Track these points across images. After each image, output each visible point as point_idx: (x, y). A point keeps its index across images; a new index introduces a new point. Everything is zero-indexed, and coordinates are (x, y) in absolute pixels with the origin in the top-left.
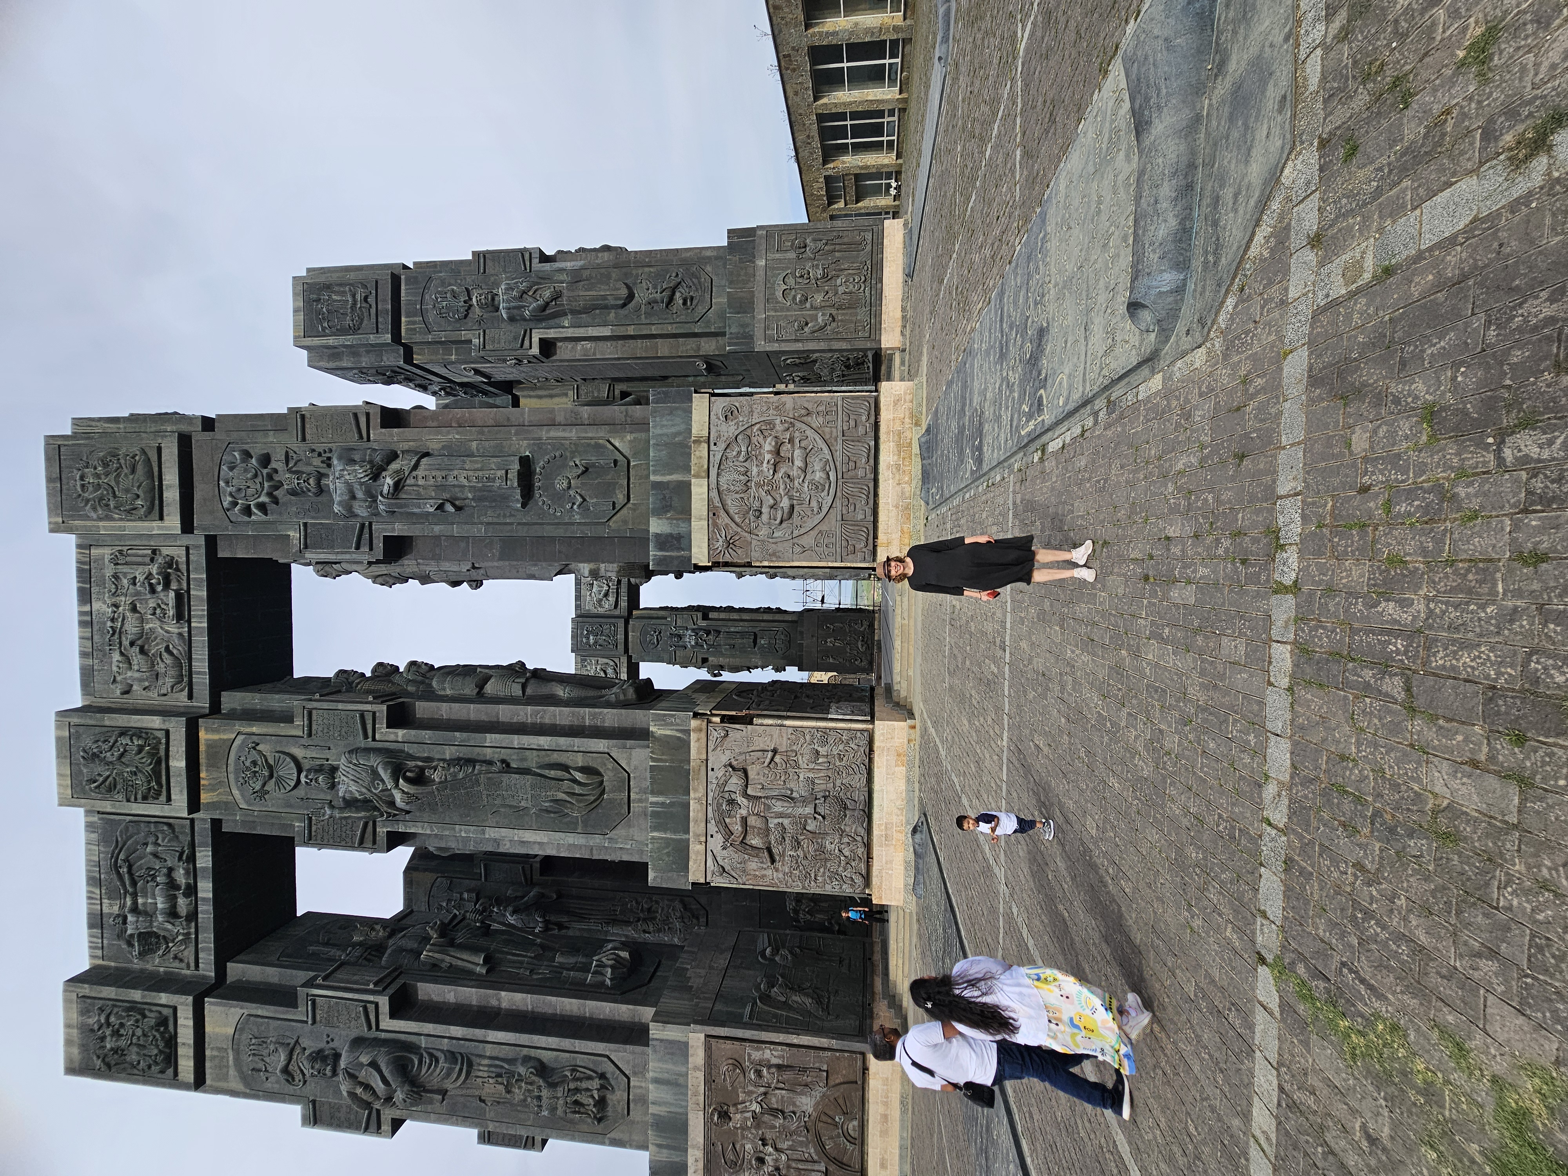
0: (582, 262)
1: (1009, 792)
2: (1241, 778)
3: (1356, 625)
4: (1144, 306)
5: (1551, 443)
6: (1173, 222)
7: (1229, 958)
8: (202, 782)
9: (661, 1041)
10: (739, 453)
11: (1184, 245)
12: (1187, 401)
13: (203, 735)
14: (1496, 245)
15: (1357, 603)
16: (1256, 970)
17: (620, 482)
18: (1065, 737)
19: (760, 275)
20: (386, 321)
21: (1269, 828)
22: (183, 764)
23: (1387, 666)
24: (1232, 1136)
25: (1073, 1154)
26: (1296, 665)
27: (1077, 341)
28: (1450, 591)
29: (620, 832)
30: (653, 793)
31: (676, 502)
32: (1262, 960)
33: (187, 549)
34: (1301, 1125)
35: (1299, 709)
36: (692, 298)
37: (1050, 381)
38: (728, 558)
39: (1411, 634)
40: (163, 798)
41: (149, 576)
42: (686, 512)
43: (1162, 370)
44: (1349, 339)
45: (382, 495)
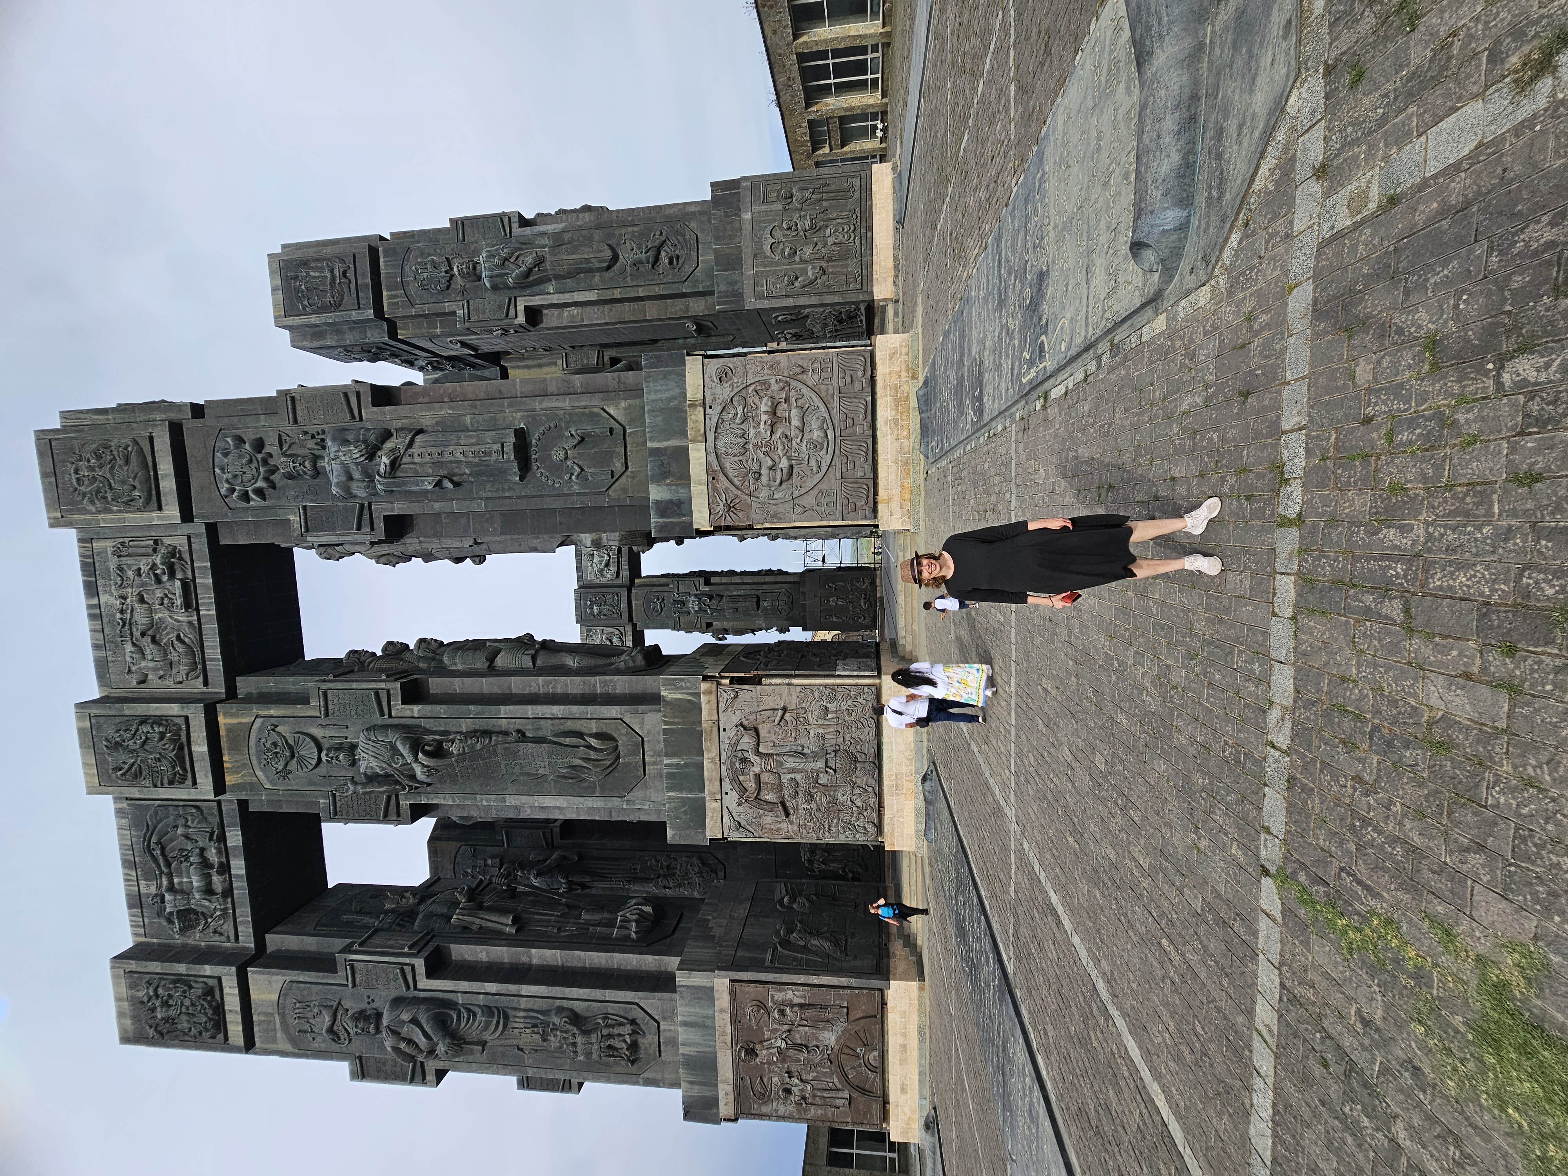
0: (563, 225)
1: (1017, 735)
2: (1247, 706)
3: (1358, 553)
4: (1148, 246)
5: (1548, 366)
6: (1176, 158)
7: (1235, 873)
8: (226, 765)
9: (688, 987)
10: (736, 415)
11: (1187, 181)
12: (1191, 340)
13: (222, 720)
14: (1499, 170)
15: (1359, 531)
16: (1260, 882)
17: (617, 450)
18: (1073, 679)
19: (747, 228)
20: (367, 296)
21: (1272, 751)
22: (205, 748)
23: (1387, 590)
24: (1236, 1032)
25: (1087, 1064)
26: (1299, 595)
27: (1078, 284)
28: (1448, 515)
29: (637, 794)
30: (667, 755)
31: (674, 468)
32: (1266, 872)
33: (189, 538)
34: (1301, 1016)
35: (1303, 637)
36: (678, 257)
37: (1051, 327)
38: (729, 522)
39: (1410, 558)
40: (189, 782)
41: (154, 567)
42: (684, 477)
43: (1166, 310)
44: (1354, 270)
45: (379, 475)
